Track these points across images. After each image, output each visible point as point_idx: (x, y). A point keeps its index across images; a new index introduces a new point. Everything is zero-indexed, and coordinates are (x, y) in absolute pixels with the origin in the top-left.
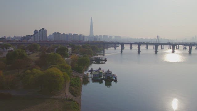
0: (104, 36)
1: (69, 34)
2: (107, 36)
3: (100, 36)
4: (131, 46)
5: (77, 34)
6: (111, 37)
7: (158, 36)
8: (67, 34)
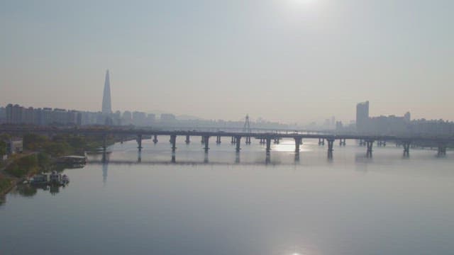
0: (136, 113)
1: (45, 109)
2: (143, 113)
3: (127, 113)
4: (188, 139)
5: (64, 110)
6: (152, 116)
7: (247, 118)
8: (39, 109)
